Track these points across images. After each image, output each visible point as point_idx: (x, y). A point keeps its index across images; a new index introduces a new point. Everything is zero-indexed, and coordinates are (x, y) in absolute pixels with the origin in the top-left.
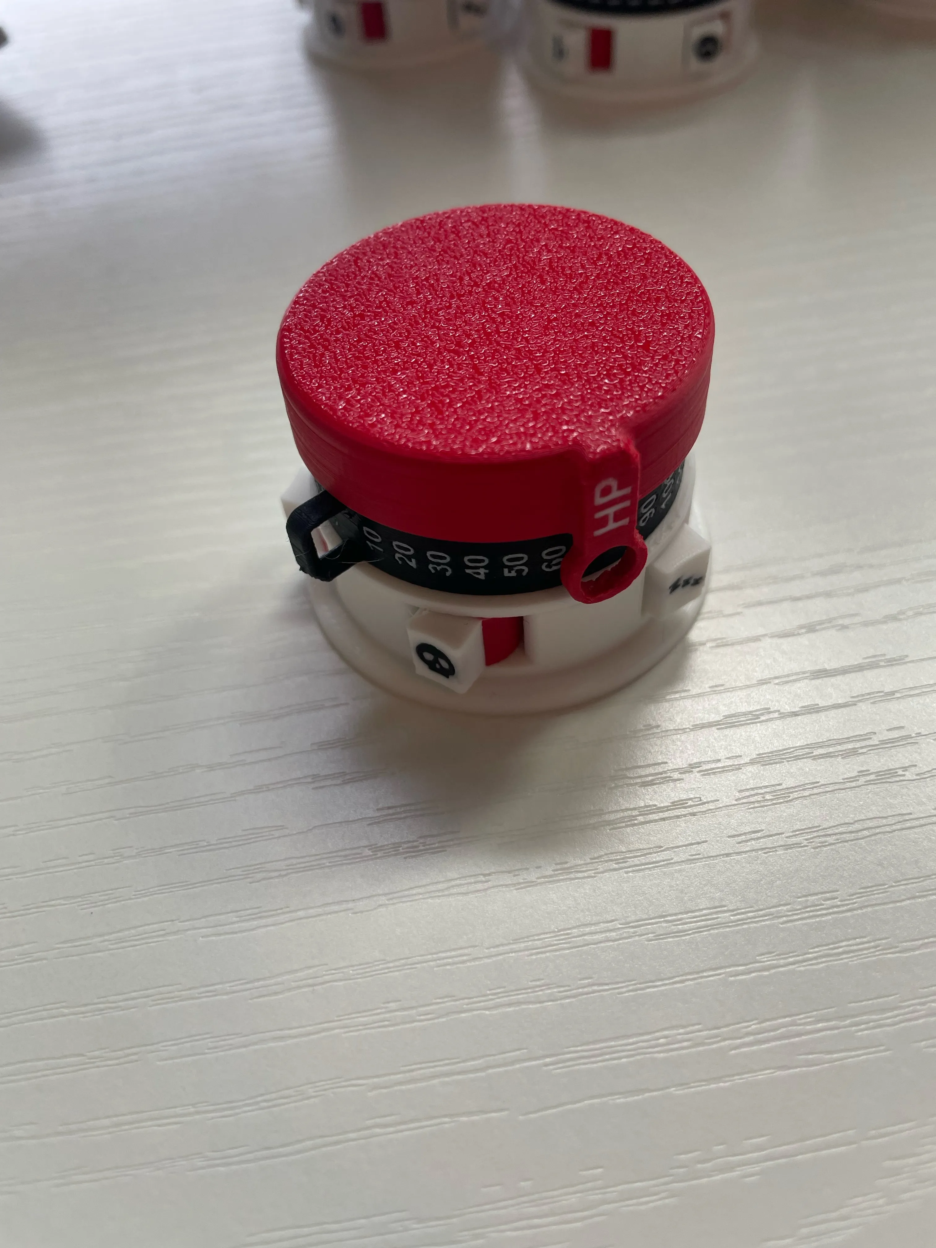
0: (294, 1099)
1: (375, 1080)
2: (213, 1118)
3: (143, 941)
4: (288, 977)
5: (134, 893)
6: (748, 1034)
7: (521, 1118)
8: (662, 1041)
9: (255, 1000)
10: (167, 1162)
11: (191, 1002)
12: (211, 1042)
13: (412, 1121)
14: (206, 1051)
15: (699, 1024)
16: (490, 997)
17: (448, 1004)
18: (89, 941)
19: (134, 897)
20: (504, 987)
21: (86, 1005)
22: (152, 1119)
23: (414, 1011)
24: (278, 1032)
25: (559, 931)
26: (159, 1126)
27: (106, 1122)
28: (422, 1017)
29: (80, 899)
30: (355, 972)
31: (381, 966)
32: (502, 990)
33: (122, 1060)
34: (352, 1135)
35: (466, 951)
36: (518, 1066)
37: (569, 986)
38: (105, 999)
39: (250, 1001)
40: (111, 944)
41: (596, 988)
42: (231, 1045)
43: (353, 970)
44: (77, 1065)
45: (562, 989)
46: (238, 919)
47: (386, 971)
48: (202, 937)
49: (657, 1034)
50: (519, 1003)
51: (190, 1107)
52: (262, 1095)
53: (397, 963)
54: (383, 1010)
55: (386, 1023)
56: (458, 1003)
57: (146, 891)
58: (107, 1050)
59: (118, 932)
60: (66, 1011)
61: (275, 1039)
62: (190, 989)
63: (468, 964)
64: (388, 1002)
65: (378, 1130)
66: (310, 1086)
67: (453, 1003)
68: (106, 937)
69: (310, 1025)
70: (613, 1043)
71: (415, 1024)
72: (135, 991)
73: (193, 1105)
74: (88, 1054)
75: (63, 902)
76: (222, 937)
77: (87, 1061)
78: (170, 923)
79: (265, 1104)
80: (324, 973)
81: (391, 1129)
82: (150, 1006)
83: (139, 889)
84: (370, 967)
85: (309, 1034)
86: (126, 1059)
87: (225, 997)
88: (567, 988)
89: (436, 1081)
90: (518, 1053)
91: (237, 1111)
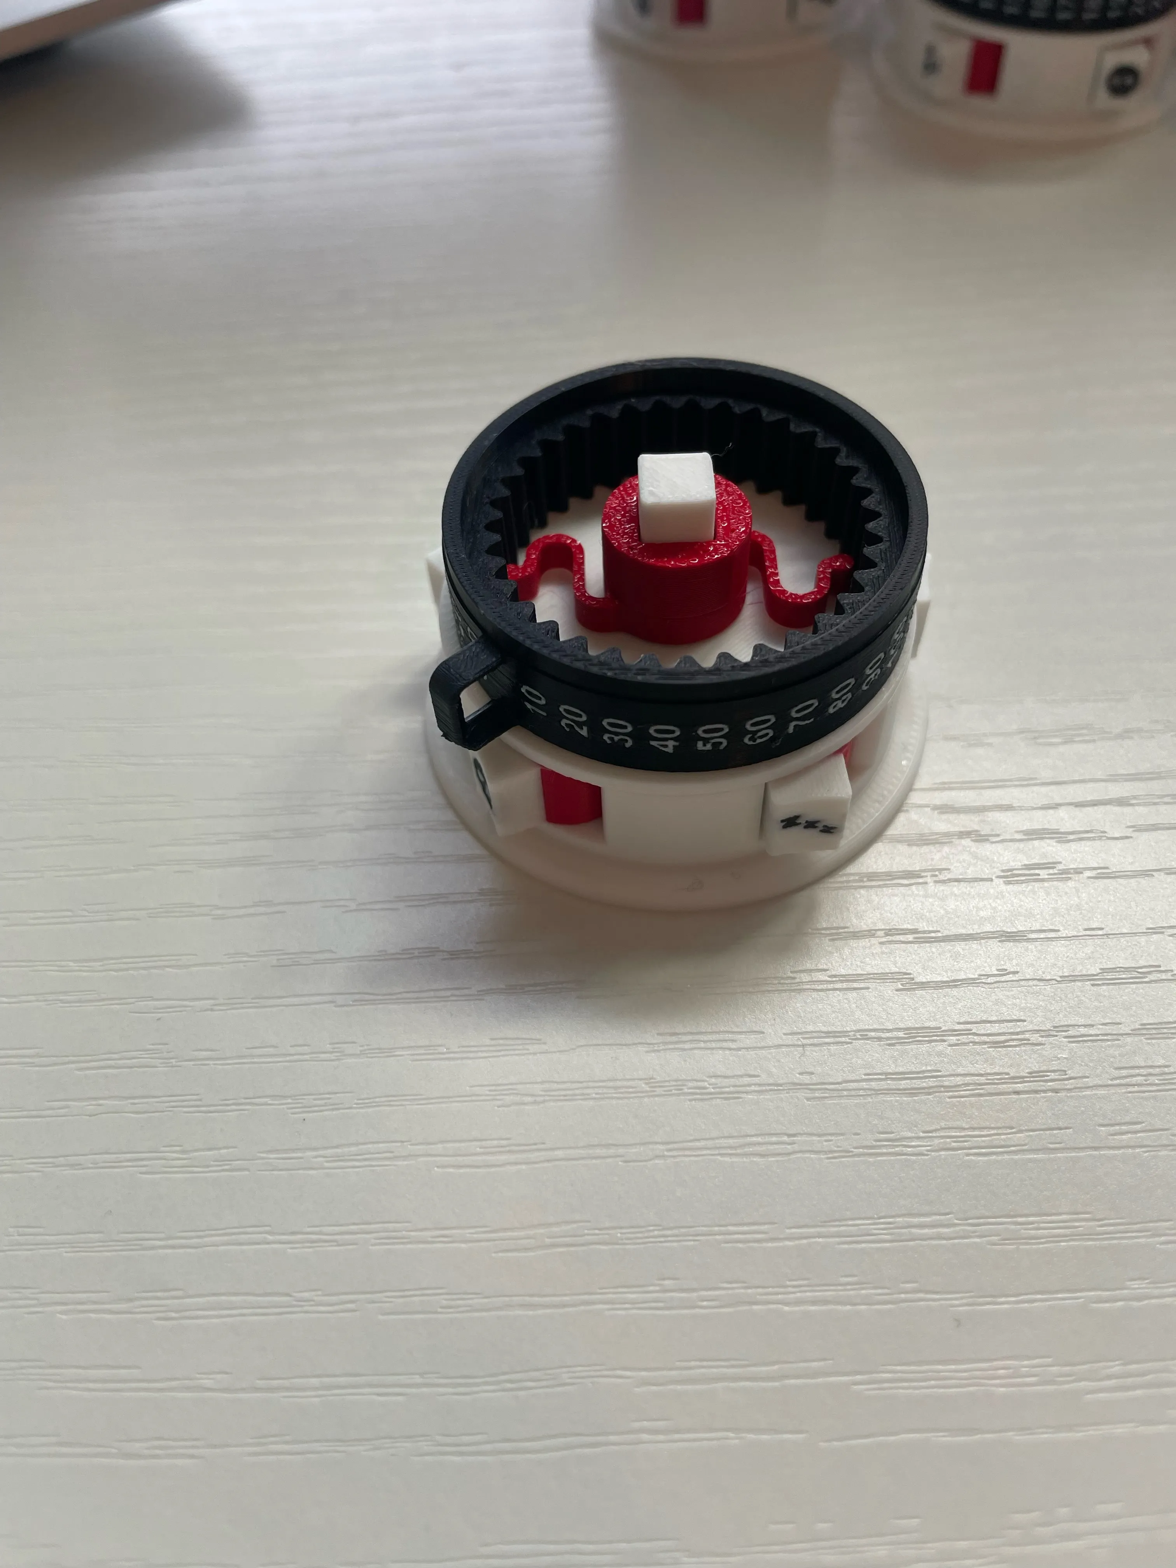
0: (544, 1383)
1: (644, 1373)
2: (444, 1395)
3: (366, 1163)
4: (542, 1231)
5: (356, 1101)
6: (1109, 1377)
8: (1001, 1372)
9: (500, 1254)
10: (388, 1441)
11: (421, 1246)
12: (446, 1300)
13: (689, 1431)
14: (439, 1310)
15: (1048, 1357)
16: (791, 1289)
17: (737, 1291)
18: (299, 1155)
19: (355, 1106)
20: (808, 1279)
21: (293, 1233)
22: (371, 1386)
23: (695, 1295)
24: (527, 1298)
25: (880, 1218)
26: (378, 1395)
27: (314, 1381)
28: (705, 1303)
29: (290, 1101)
30: (624, 1236)
31: (656, 1233)
32: (805, 1282)
33: (336, 1308)
34: (612, 1438)
35: (762, 1228)
36: (820, 1380)
37: (888, 1288)
38: (317, 1229)
39: (493, 1255)
40: (327, 1162)
41: (921, 1295)
42: (470, 1306)
43: (621, 1233)
44: (280, 1307)
45: (879, 1291)
46: (482, 1150)
47: (662, 1239)
48: (438, 1167)
49: (995, 1363)
50: (825, 1302)
51: (418, 1376)
52: (504, 1374)
53: (676, 1232)
54: (657, 1288)
55: (661, 1305)
56: (750, 1291)
57: (372, 1100)
58: (320, 1293)
59: (337, 1147)
60: (270, 1238)
61: (523, 1306)
62: (421, 1230)
63: (765, 1245)
64: (664, 1279)
65: (645, 1437)
66: (564, 1370)
67: (742, 1291)
68: (321, 1152)
69: (565, 1295)
70: (940, 1367)
71: (697, 1311)
72: (354, 1224)
73: (421, 1375)
74: (295, 1294)
75: (269, 1101)
76: (462, 1171)
77: (295, 1303)
78: (399, 1144)
79: (509, 1385)
80: (586, 1231)
81: (661, 1437)
82: (372, 1245)
83: (363, 1097)
84: (641, 1232)
85: (564, 1306)
86: (341, 1307)
87: (463, 1245)
88: (886, 1291)
89: (720, 1385)
90: (822, 1363)
91: (475, 1389)
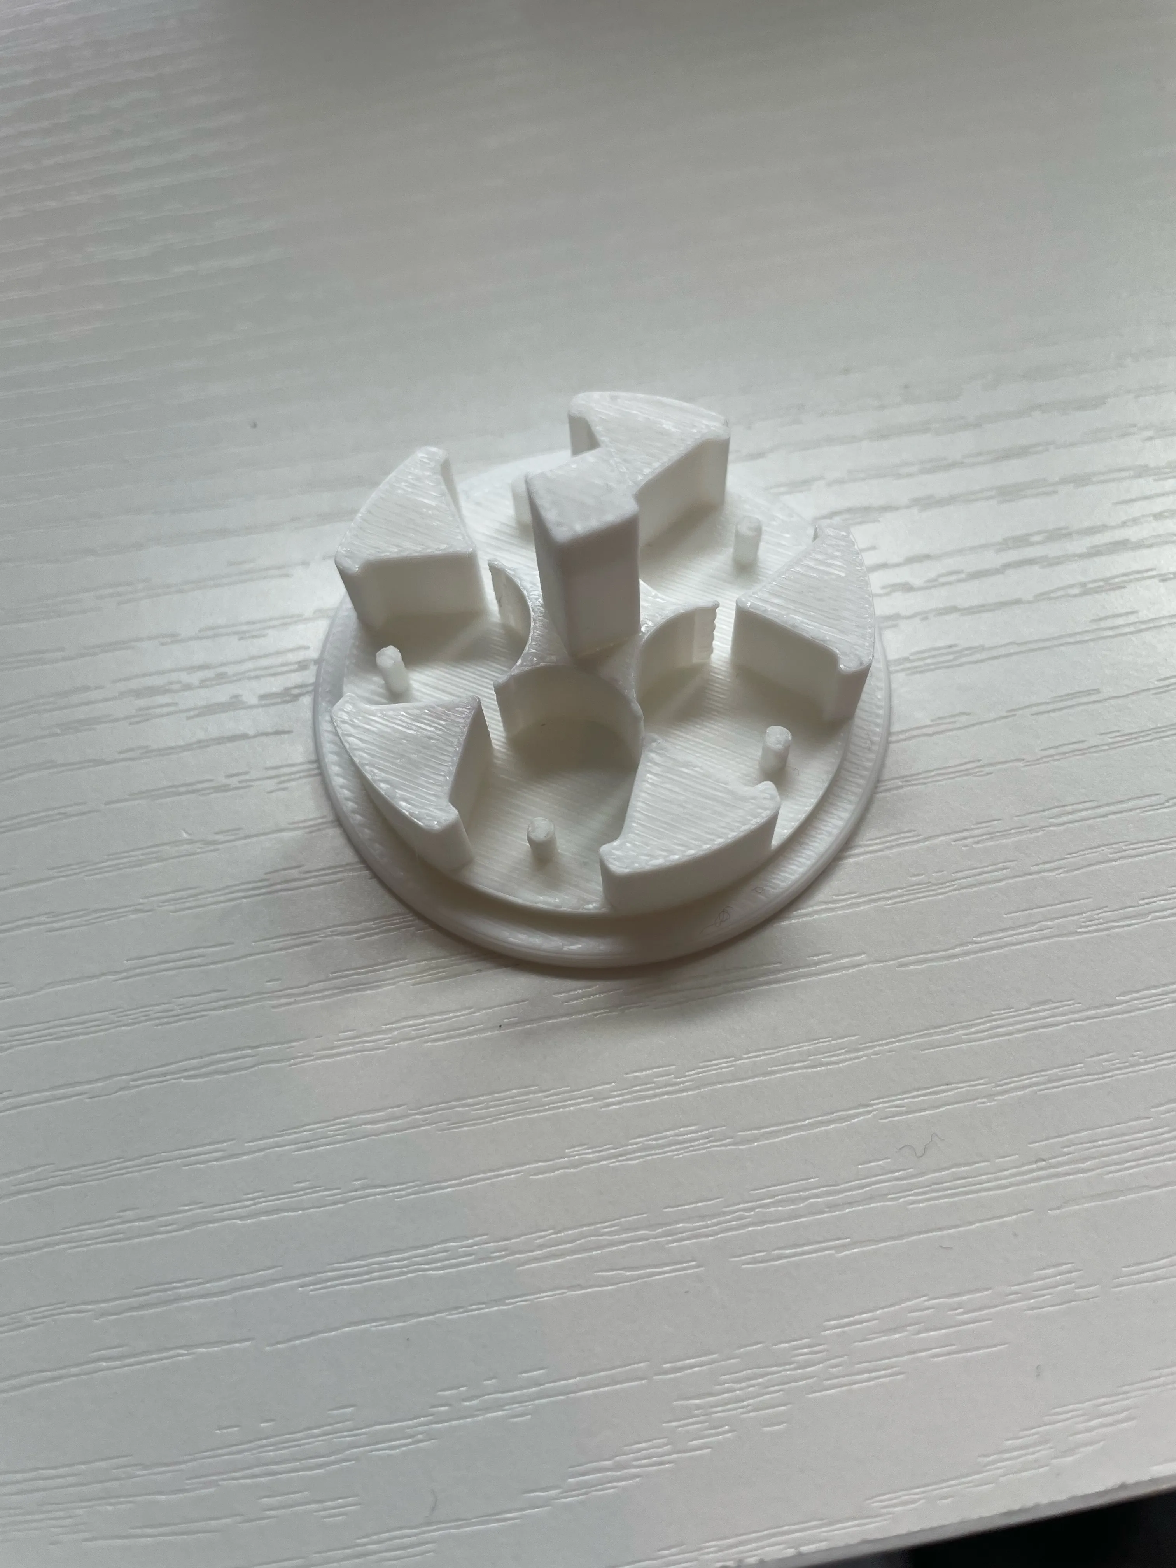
7: (268, 1348)
